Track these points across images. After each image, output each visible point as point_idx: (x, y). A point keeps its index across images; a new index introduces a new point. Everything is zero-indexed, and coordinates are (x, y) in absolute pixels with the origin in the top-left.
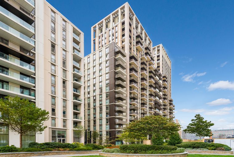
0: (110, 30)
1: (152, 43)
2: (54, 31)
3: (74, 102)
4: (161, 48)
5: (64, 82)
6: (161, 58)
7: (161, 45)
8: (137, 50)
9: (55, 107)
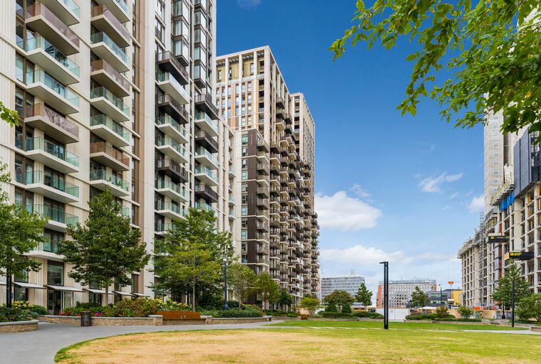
0: (237, 85)
7: (302, 97)
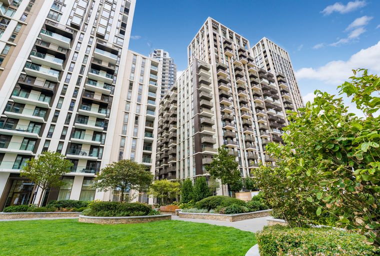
1: (248, 41)
2: (133, 71)
3: (145, 140)
4: (265, 42)
5: (137, 118)
6: (268, 53)
7: (264, 39)
8: (226, 56)
9: (123, 150)
